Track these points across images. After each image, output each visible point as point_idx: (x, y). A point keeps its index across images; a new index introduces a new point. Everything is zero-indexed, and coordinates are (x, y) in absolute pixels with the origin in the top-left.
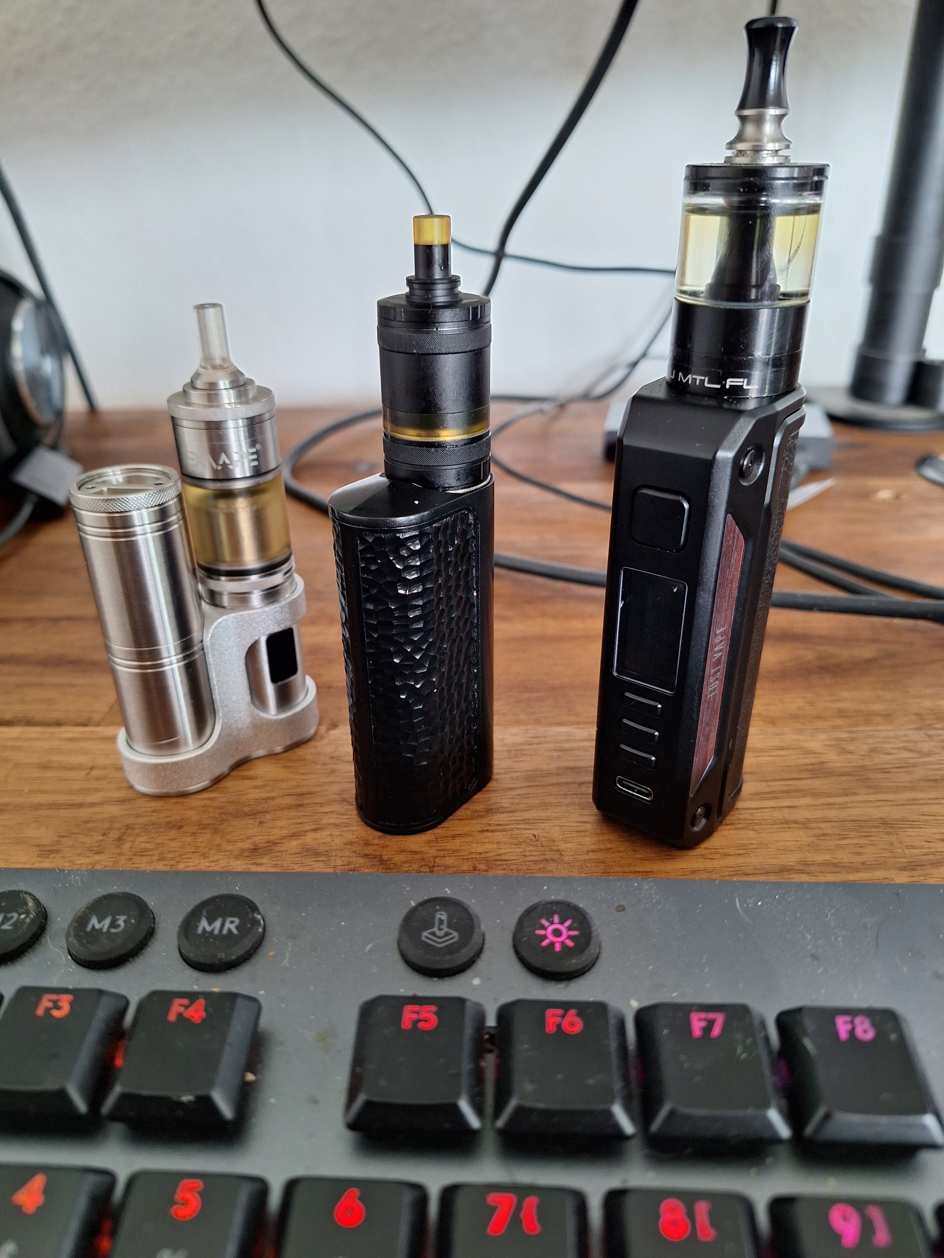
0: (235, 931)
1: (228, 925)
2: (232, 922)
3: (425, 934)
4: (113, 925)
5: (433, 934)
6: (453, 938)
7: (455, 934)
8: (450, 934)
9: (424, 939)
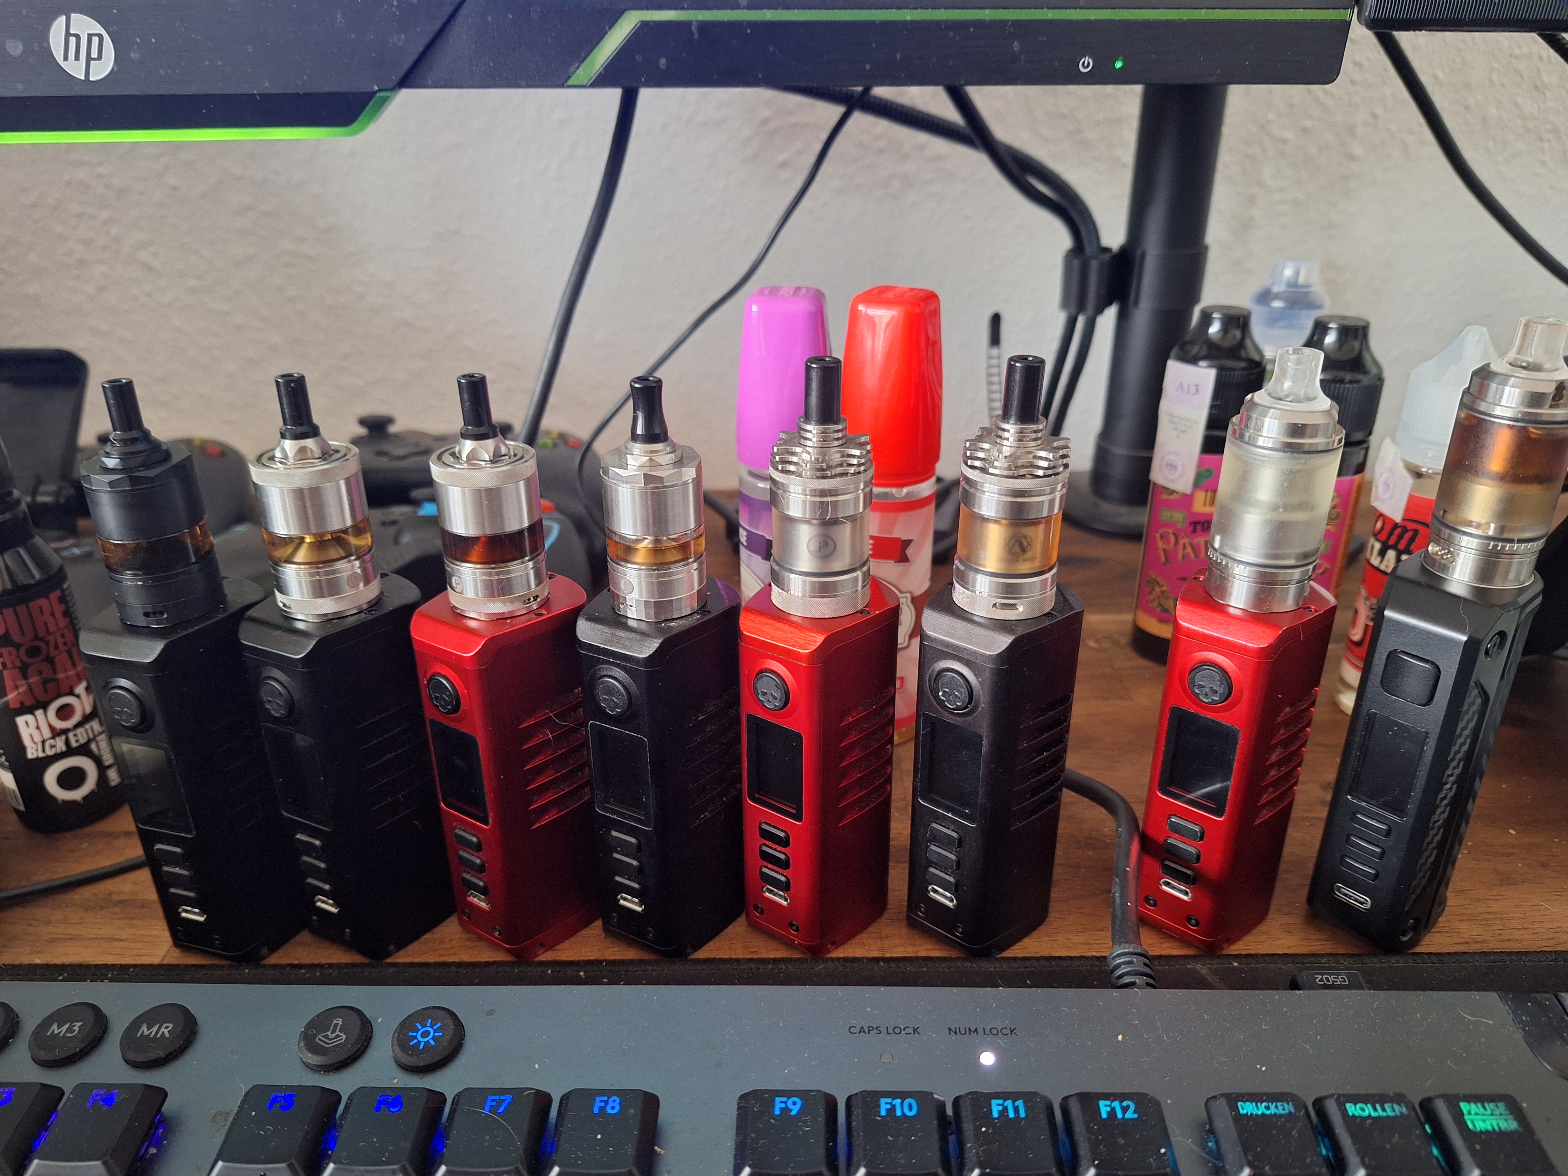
0: (167, 1035)
1: (163, 1030)
2: (167, 1027)
3: (320, 1037)
4: (69, 1030)
5: (326, 1037)
6: (341, 1040)
7: (344, 1037)
8: (341, 1037)
9: (317, 1040)
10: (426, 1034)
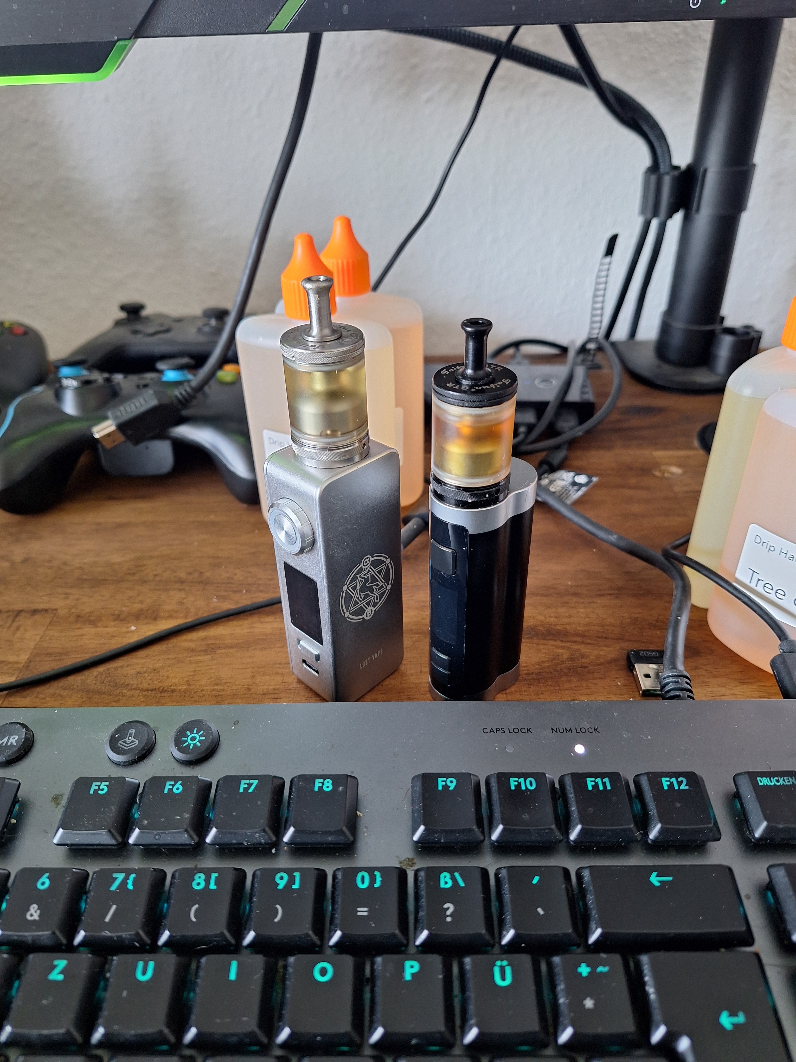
0: (15, 744)
1: (11, 740)
2: (14, 739)
3: (121, 742)
5: (125, 742)
6: (136, 744)
7: (137, 742)
8: (135, 741)
9: (119, 745)
10: (193, 739)
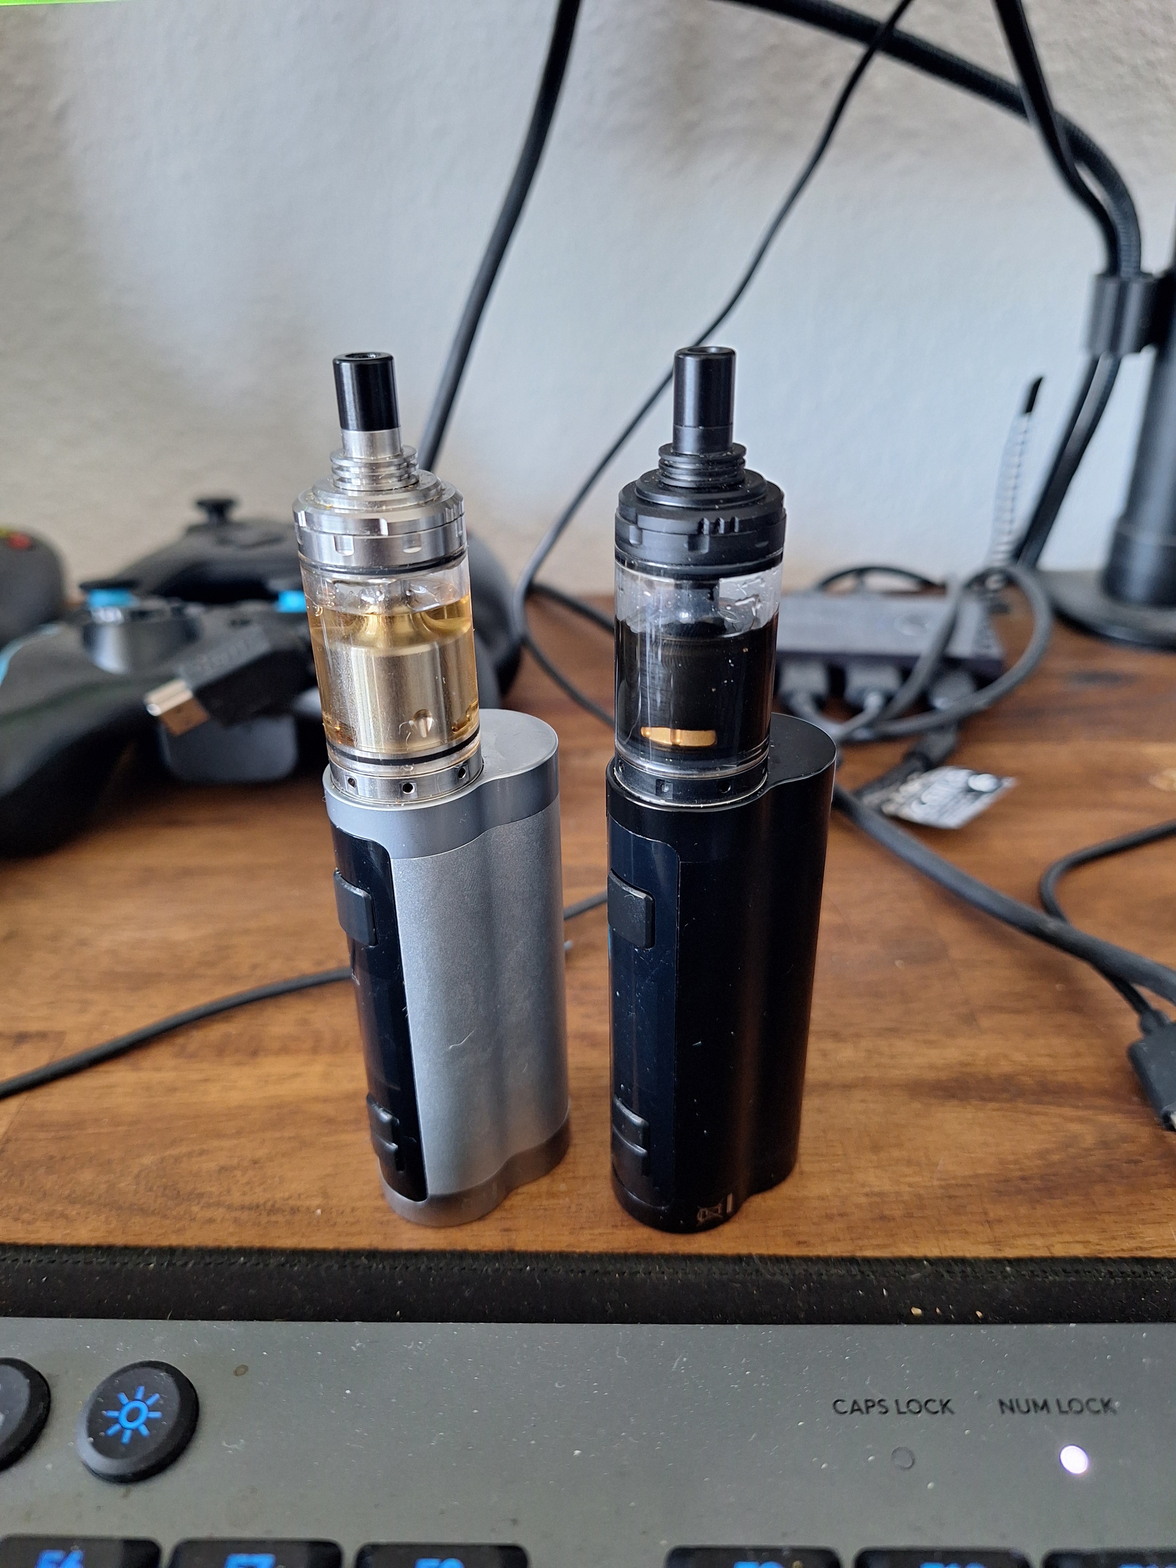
10: (133, 1416)
